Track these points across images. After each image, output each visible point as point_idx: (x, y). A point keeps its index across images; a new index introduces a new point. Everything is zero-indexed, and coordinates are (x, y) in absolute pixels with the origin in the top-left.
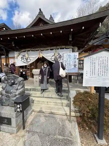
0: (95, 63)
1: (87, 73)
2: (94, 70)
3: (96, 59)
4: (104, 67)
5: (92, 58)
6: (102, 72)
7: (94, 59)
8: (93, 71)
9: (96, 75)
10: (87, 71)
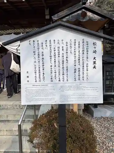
0: (44, 54)
1: (28, 77)
2: (41, 69)
3: (44, 45)
4: (61, 62)
5: (36, 43)
6: (57, 74)
7: (40, 45)
8: (39, 72)
9: (48, 81)
10: (27, 72)
